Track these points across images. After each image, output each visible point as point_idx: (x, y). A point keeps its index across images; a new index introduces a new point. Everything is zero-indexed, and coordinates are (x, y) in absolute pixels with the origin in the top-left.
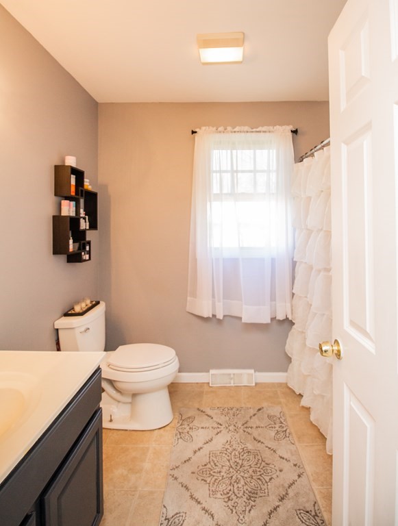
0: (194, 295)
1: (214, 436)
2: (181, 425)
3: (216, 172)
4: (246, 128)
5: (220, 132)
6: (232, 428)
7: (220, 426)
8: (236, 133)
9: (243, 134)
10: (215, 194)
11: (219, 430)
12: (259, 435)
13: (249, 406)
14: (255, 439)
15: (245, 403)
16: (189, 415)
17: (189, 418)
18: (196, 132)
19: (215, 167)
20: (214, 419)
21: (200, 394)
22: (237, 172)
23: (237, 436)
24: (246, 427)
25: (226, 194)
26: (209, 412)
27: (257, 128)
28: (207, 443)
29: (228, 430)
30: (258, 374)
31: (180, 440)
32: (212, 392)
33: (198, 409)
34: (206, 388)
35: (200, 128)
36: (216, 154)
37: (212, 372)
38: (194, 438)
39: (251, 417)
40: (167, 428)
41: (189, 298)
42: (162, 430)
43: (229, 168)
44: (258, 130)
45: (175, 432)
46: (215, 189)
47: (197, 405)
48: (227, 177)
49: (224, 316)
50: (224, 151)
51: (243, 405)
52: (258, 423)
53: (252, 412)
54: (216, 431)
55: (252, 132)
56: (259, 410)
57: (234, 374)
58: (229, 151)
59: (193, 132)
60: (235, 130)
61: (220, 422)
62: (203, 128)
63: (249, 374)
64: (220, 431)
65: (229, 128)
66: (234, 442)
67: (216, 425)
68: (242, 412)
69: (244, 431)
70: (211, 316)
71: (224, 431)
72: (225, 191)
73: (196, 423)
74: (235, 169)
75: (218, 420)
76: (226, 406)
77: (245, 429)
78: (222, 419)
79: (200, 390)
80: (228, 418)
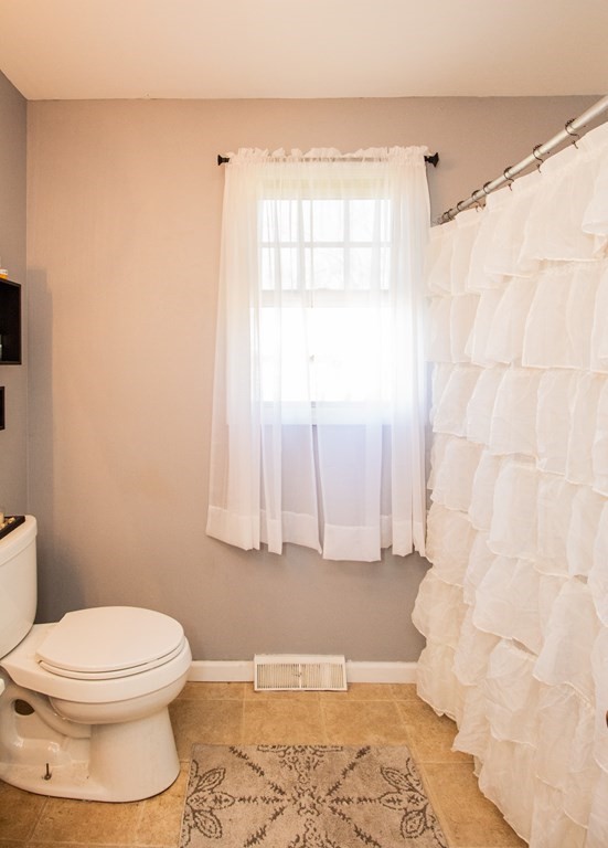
0: (222, 500)
1: (268, 822)
2: (196, 791)
3: (269, 245)
4: (331, 152)
5: (277, 160)
6: (305, 800)
7: (279, 796)
8: (311, 163)
9: (324, 165)
10: (264, 292)
11: (278, 806)
12: (367, 821)
13: (340, 743)
14: (358, 833)
15: (330, 737)
16: (213, 764)
17: (213, 771)
18: (227, 160)
19: (266, 235)
20: (267, 776)
22: (311, 245)
23: (319, 823)
24: (337, 800)
25: (288, 292)
26: (256, 757)
27: (354, 152)
28: (254, 840)
29: (297, 807)
30: (352, 665)
31: (195, 832)
32: (260, 704)
33: (232, 749)
34: (247, 696)
35: (236, 153)
36: (266, 208)
37: (260, 659)
38: (226, 826)
39: (345, 773)
40: (167, 797)
41: (210, 507)
42: (155, 802)
43: (295, 239)
44: (355, 156)
45: (183, 808)
46: (266, 283)
47: (228, 739)
48: (289, 257)
49: (284, 544)
50: (285, 203)
51: (326, 742)
52: (362, 790)
53: (346, 758)
54: (271, 808)
55: (344, 159)
56: (362, 753)
57: (304, 666)
58: (295, 203)
59: (221, 160)
60: (307, 156)
61: (279, 784)
62: (243, 151)
63: (334, 666)
64: (282, 810)
65: (296, 152)
66: (313, 841)
67: (271, 794)
68: (326, 758)
69: (334, 811)
70: (258, 548)
71: (290, 810)
72: (286, 285)
73: (229, 787)
74: (307, 239)
75: (273, 780)
76: (290, 742)
77: (338, 807)
78: (283, 777)
80: (296, 775)
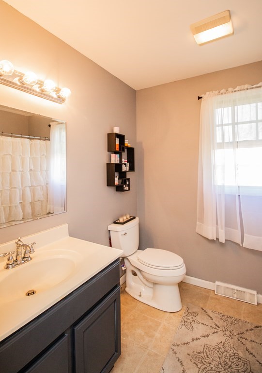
0: (202, 220)
1: (211, 334)
2: (186, 316)
3: (219, 126)
4: (246, 86)
5: (222, 94)
6: (227, 333)
7: (217, 328)
8: (237, 92)
9: (243, 92)
10: (218, 143)
11: (216, 331)
12: (253, 348)
13: (248, 321)
14: (247, 350)
15: (244, 317)
16: (194, 311)
17: (193, 312)
18: (201, 98)
19: (218, 121)
20: (214, 321)
21: (206, 298)
22: (237, 124)
23: (231, 341)
24: (241, 337)
25: (227, 143)
26: (211, 314)
28: (204, 336)
29: (224, 333)
31: (184, 327)
33: (202, 308)
34: (211, 295)
35: (205, 94)
36: (218, 111)
37: (217, 283)
38: (195, 329)
39: (247, 331)
40: (176, 314)
41: (198, 223)
42: (172, 314)
43: (230, 122)
44: (258, 85)
45: (181, 319)
46: (219, 140)
47: (202, 306)
48: (228, 130)
49: (226, 240)
50: (226, 109)
51: (242, 318)
52: (253, 338)
53: (249, 326)
54: (213, 330)
55: (252, 88)
56: (257, 327)
57: (237, 290)
58: (230, 108)
59: (199, 98)
60: (235, 90)
61: (218, 324)
62: (208, 93)
64: (217, 332)
65: (230, 89)
66: (227, 345)
67: (214, 326)
68: (240, 323)
69: (239, 340)
70: (215, 239)
71: (220, 333)
72: (226, 140)
73: (198, 318)
74: (236, 121)
75: (217, 323)
76: (226, 314)
77: (240, 338)
78: (220, 323)
79: (206, 295)
80: (226, 324)
